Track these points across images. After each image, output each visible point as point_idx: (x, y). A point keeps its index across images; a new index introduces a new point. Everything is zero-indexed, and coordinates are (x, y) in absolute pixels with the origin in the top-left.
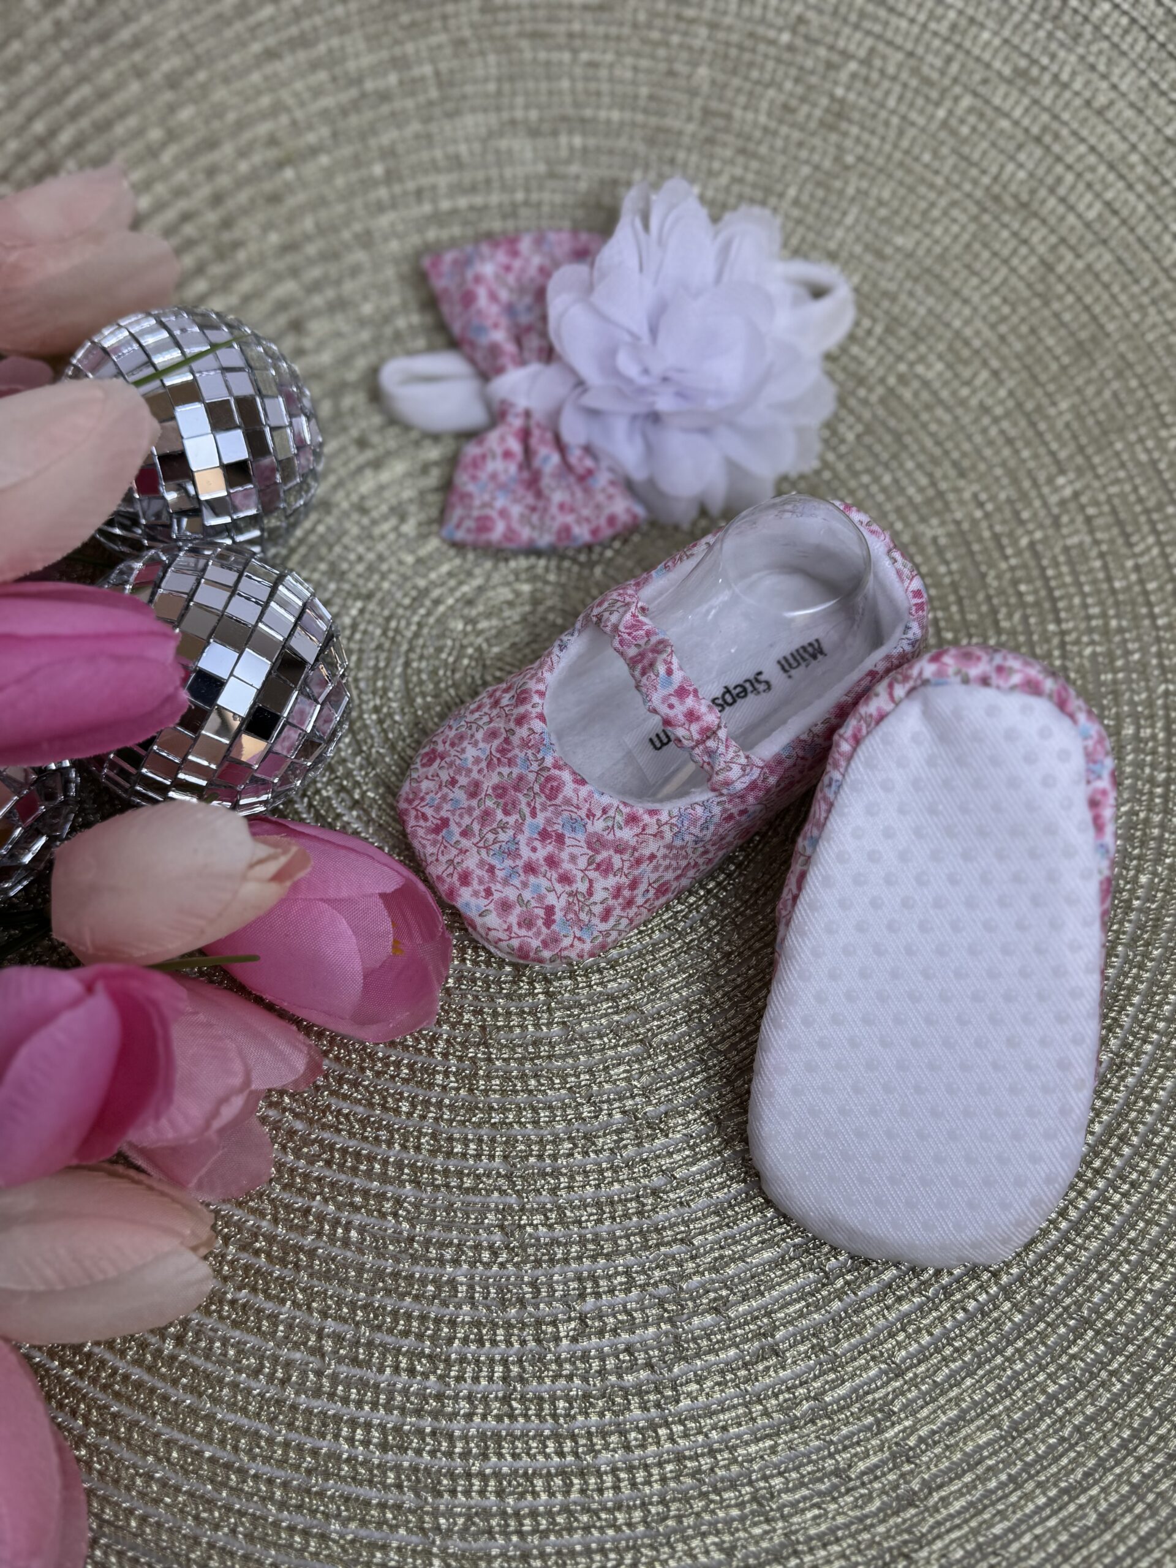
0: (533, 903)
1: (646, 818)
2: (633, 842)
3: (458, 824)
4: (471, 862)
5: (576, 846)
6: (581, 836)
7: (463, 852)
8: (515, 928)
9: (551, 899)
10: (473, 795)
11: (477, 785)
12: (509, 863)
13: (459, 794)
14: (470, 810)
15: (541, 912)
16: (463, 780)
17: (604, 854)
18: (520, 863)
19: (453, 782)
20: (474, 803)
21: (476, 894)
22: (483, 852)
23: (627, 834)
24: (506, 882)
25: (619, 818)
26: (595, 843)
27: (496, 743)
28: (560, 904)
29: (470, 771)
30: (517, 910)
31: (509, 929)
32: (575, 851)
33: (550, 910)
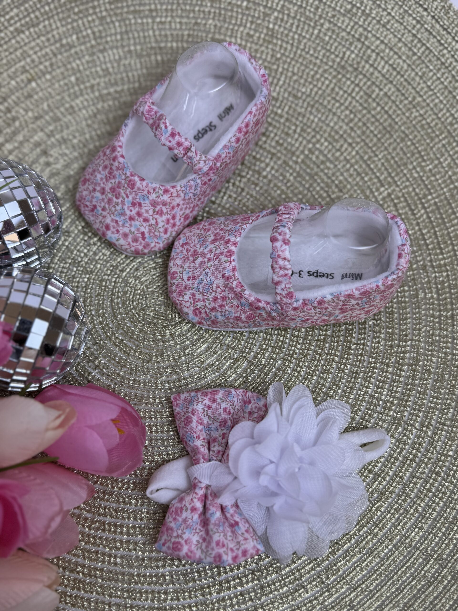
0: (136, 232)
1: (172, 190)
2: (168, 200)
3: (100, 206)
4: (108, 220)
5: (146, 206)
6: (148, 202)
7: (104, 217)
8: (131, 243)
9: (142, 229)
10: (103, 193)
11: (103, 189)
12: (122, 218)
13: (98, 194)
14: (103, 200)
15: (140, 235)
16: (98, 188)
17: (158, 207)
18: (127, 217)
19: (94, 190)
20: (104, 196)
21: (113, 233)
22: (112, 215)
23: (165, 198)
24: (123, 226)
25: (161, 192)
26: (154, 204)
27: (107, 170)
28: (146, 230)
29: (99, 184)
30: (130, 236)
31: (129, 244)
32: (147, 208)
33: (143, 234)
